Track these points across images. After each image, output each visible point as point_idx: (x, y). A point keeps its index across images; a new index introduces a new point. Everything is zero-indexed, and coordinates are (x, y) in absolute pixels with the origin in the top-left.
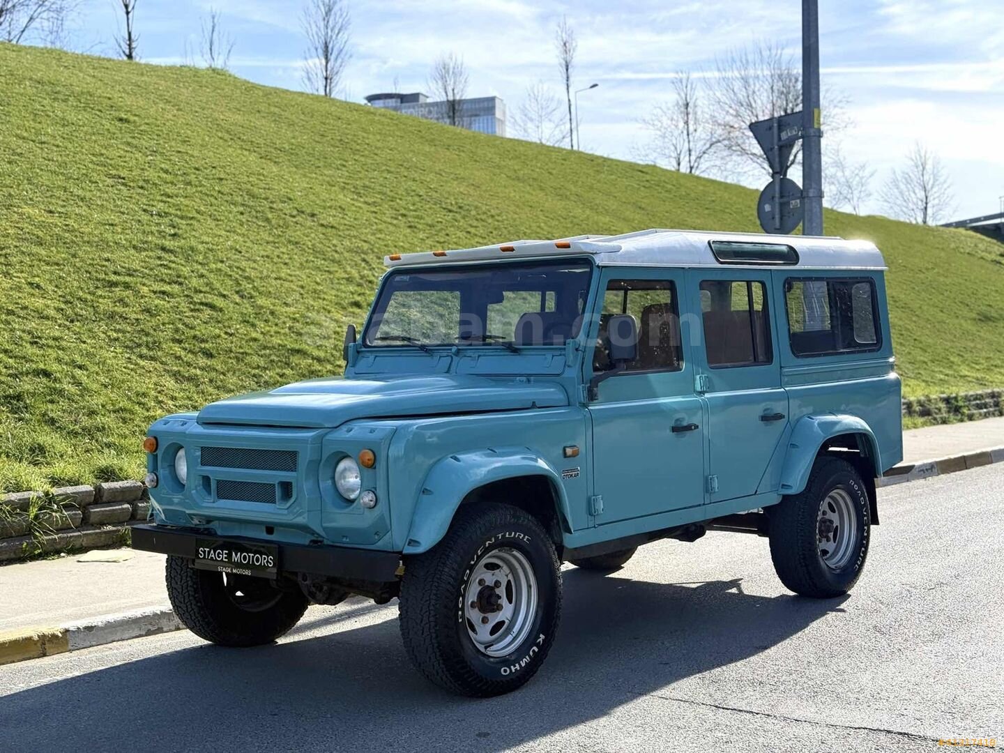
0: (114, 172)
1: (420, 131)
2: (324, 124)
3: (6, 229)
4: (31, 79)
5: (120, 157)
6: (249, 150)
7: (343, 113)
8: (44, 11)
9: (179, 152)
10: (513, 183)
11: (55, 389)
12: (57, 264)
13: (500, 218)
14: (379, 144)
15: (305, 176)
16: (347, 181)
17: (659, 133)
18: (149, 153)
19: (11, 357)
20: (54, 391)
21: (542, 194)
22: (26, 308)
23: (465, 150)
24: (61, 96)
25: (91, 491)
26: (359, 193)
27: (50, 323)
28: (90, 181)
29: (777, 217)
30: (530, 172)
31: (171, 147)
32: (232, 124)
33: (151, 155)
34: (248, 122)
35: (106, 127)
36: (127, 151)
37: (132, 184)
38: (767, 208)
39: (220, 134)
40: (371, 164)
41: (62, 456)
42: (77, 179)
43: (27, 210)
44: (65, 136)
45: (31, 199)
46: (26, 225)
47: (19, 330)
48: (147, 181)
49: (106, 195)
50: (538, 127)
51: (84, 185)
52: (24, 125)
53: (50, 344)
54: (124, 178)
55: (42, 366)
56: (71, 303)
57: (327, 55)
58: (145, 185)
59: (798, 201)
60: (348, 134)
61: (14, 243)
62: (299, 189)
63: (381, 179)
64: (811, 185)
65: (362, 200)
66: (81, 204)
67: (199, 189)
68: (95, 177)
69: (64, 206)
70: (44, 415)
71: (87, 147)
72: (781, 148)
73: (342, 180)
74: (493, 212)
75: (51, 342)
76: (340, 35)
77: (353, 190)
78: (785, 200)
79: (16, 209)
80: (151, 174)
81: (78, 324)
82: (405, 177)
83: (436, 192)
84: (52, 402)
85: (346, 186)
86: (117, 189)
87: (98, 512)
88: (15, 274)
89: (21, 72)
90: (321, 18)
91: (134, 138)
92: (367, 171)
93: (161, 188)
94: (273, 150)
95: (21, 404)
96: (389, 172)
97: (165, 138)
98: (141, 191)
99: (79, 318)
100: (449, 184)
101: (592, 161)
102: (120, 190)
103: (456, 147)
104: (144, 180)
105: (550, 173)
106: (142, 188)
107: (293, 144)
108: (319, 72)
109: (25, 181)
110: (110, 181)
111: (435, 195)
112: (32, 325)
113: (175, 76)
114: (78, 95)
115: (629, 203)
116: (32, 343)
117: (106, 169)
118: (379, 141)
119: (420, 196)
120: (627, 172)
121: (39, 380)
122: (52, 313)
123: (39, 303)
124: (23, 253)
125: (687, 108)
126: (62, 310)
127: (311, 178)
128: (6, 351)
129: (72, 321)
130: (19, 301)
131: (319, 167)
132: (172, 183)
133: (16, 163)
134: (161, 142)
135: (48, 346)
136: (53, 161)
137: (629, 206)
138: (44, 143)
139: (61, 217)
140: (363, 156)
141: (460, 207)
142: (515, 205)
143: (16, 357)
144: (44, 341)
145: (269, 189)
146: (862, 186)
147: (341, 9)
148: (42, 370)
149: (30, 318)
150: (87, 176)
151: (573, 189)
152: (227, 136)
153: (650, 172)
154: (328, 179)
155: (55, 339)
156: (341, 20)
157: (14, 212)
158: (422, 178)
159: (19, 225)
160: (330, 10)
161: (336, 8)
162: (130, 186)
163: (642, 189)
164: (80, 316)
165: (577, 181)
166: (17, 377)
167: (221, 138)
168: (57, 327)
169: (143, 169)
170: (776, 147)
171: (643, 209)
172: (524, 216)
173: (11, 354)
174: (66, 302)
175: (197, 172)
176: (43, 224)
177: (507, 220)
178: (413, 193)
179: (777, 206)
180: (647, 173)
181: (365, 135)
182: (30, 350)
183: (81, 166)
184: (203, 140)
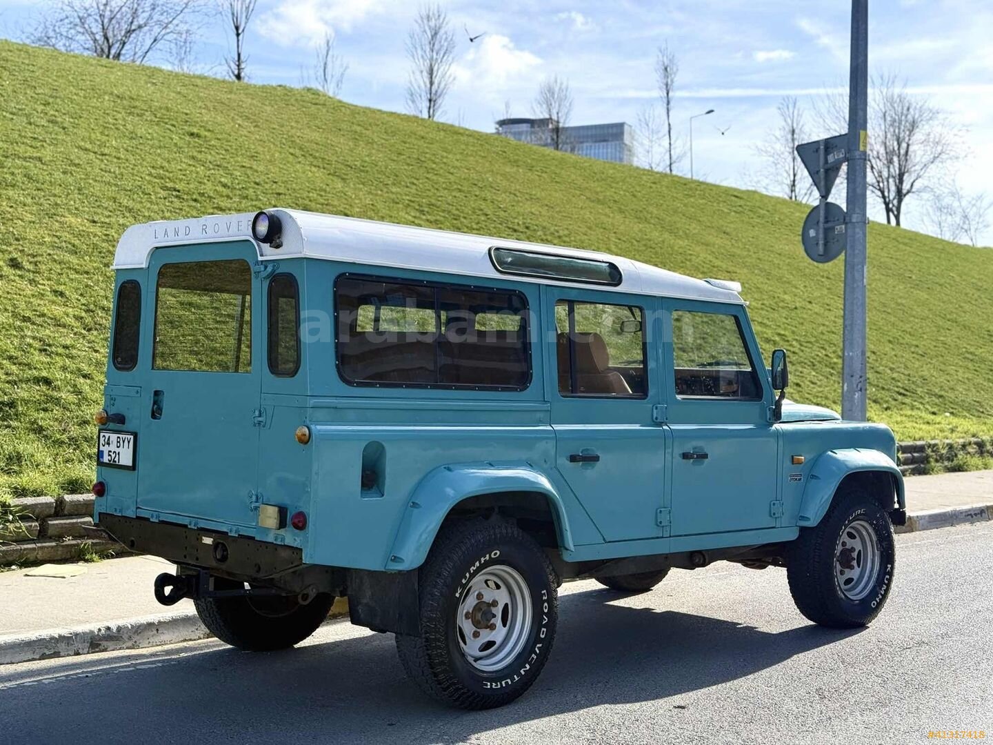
0: (170, 185)
1: (505, 152)
2: (405, 143)
3: (43, 238)
4: (112, 94)
5: (181, 170)
6: (319, 167)
7: (428, 133)
8: (168, 33)
9: (243, 167)
10: (592, 205)
11: (52, 397)
12: (87, 273)
13: (567, 239)
14: (458, 164)
15: (370, 193)
16: (413, 199)
17: (771, 159)
18: (211, 167)
19: (15, 364)
20: (51, 399)
21: (619, 217)
22: (43, 315)
23: (548, 170)
24: (136, 111)
25: (51, 503)
26: (423, 211)
27: (65, 330)
28: (143, 192)
29: (821, 242)
30: (612, 194)
31: (236, 162)
32: (308, 141)
33: (214, 169)
34: (324, 140)
35: (175, 141)
36: (190, 165)
37: (185, 197)
38: (812, 233)
39: (292, 150)
40: (444, 183)
41: (37, 466)
42: (130, 191)
43: (71, 219)
44: (130, 148)
45: (76, 209)
46: (66, 234)
47: (30, 337)
48: (202, 195)
49: (156, 207)
50: (648, 152)
51: (135, 196)
52: (90, 137)
53: (59, 352)
54: (179, 191)
55: (44, 374)
56: (93, 311)
57: (431, 78)
58: (199, 198)
59: (843, 226)
60: (427, 153)
61: (49, 251)
62: (359, 205)
63: (450, 197)
64: (854, 210)
65: (424, 217)
66: (128, 215)
67: (254, 203)
68: (149, 189)
69: (109, 216)
70: (32, 423)
71: (149, 160)
72: (827, 171)
73: (408, 198)
74: (561, 233)
75: (60, 350)
76: (445, 58)
77: (417, 207)
78: (830, 225)
79: (58, 218)
80: (208, 188)
81: (95, 333)
82: (476, 196)
83: (505, 211)
84: (45, 410)
85: (412, 204)
86: (169, 201)
87: (57, 524)
88: (41, 282)
89: (103, 87)
90: (427, 42)
91: (201, 152)
92: (437, 189)
93: (216, 201)
94: (343, 167)
95: (12, 411)
96: (460, 191)
97: (233, 153)
98: (194, 204)
99: (98, 327)
100: (521, 204)
101: (685, 184)
102: (172, 202)
103: (538, 169)
104: (199, 194)
105: (634, 196)
106: (195, 200)
107: (365, 162)
108: (423, 94)
109: (76, 191)
110: (163, 193)
111: (502, 214)
112: (46, 332)
113: (265, 95)
114: (156, 110)
115: (713, 227)
116: (40, 350)
117: (163, 181)
118: (457, 160)
119: (487, 215)
120: (720, 196)
121: (38, 388)
122: (70, 321)
123: (58, 311)
124: (55, 261)
125: (793, 135)
126: (82, 318)
127: (377, 195)
128: (10, 358)
129: (89, 330)
130: (39, 308)
131: (387, 184)
132: (228, 196)
133: (71, 173)
134: (228, 157)
135: (57, 354)
136: (110, 172)
137: (713, 230)
138: (105, 155)
139: (103, 227)
140: (436, 174)
141: (527, 228)
142: (587, 226)
143: (20, 364)
144: (54, 349)
145: (327, 205)
146: (980, 216)
147: (446, 33)
148: (43, 377)
149: (45, 325)
150: (141, 188)
151: (655, 212)
152: (298, 152)
153: (745, 197)
154: (394, 196)
155: (66, 347)
156: (446, 44)
157: (57, 221)
158: (494, 197)
159: (58, 234)
160: (436, 34)
161: (442, 32)
162: (183, 199)
163: (733, 213)
164: (100, 325)
165: (662, 205)
166: (16, 384)
167: (292, 154)
168: (72, 335)
169: (200, 183)
170: (822, 170)
171: (728, 234)
172: (592, 237)
173: (15, 361)
174: (87, 311)
175: (257, 187)
176: (82, 233)
177: (575, 241)
178: (480, 212)
179: (821, 231)
180: (741, 198)
181: (445, 154)
182: (37, 357)
183: (138, 178)
184: (273, 155)
